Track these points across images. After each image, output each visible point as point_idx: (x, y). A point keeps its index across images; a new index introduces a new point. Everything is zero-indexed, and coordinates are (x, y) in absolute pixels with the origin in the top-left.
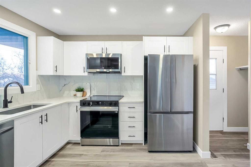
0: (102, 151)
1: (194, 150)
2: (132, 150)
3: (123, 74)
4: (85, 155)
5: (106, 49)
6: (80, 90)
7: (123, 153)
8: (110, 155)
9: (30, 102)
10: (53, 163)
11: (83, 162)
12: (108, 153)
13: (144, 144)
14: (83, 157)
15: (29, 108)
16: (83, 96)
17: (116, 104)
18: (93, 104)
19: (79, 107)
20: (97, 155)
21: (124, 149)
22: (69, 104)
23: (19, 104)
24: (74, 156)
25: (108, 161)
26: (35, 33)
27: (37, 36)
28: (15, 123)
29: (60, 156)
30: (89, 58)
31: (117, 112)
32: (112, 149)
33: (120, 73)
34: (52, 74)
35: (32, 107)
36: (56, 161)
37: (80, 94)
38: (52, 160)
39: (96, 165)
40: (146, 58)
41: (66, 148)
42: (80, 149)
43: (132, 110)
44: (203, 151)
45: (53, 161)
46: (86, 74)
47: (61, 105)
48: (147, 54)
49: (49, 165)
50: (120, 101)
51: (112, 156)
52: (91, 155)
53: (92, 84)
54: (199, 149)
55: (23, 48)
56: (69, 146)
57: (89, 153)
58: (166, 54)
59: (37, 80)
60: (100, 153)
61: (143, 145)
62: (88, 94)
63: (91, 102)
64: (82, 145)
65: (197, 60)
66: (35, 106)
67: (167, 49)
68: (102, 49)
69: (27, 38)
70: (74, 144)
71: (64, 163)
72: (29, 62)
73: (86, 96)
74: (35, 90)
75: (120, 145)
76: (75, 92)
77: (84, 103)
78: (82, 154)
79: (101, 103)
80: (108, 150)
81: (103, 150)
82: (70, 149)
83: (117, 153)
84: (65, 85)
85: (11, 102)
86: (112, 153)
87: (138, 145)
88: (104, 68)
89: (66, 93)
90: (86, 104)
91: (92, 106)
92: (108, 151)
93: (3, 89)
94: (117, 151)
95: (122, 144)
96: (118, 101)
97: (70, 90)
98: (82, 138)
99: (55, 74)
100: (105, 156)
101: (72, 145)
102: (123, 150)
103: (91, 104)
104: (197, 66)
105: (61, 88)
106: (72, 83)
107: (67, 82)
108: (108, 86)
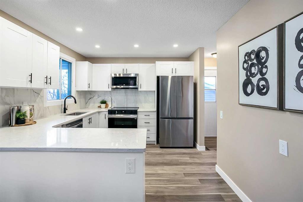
1: (194, 146)
3: (139, 90)
6: (104, 102)
13: (157, 144)
16: (106, 108)
17: (135, 112)
19: (107, 115)
26: (75, 59)
27: (77, 61)
30: (113, 77)
31: (136, 119)
33: (137, 88)
34: (87, 90)
37: (103, 106)
40: (158, 78)
43: (147, 117)
44: (200, 146)
46: (110, 89)
48: (158, 75)
53: (113, 98)
54: (198, 145)
58: (173, 75)
61: (155, 145)
62: (110, 106)
63: (116, 111)
65: (196, 80)
67: (174, 71)
68: (123, 70)
69: (71, 63)
76: (100, 104)
77: (111, 112)
79: (124, 112)
84: (90, 98)
85: (67, 109)
87: (152, 145)
88: (124, 85)
89: (91, 105)
90: (113, 113)
91: (117, 114)
96: (137, 110)
97: (94, 103)
99: (89, 90)
103: (116, 112)
104: (197, 83)
105: (87, 101)
106: (96, 97)
107: (92, 96)
108: (126, 100)
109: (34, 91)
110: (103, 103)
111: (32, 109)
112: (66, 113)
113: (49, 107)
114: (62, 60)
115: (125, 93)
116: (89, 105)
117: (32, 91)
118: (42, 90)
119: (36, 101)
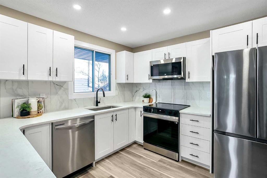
0: (159, 161)
2: (193, 172)
3: (187, 80)
4: (144, 158)
5: (169, 54)
6: (147, 96)
7: (180, 172)
8: (166, 169)
9: (111, 103)
10: (120, 155)
11: (140, 164)
12: (165, 165)
13: (212, 173)
14: (142, 159)
15: (110, 107)
16: (149, 103)
18: (153, 111)
19: (143, 112)
20: (154, 162)
21: (184, 168)
22: (135, 108)
23: (105, 104)
24: (136, 156)
25: (161, 173)
26: (115, 51)
27: (116, 52)
28: (95, 117)
29: (126, 151)
30: (152, 65)
31: (177, 123)
32: (170, 162)
33: (184, 79)
34: (124, 82)
35: (111, 107)
36: (123, 155)
37: (146, 100)
38: (121, 152)
39: (150, 172)
41: (132, 147)
42: (142, 152)
45: (121, 154)
46: (151, 81)
47: (128, 109)
49: (118, 156)
50: (180, 111)
51: (168, 170)
52: (148, 160)
53: (158, 91)
55: (108, 62)
56: (135, 146)
57: (147, 158)
59: (116, 87)
60: (157, 161)
61: (209, 173)
62: (154, 101)
63: (152, 109)
64: (145, 149)
66: (113, 107)
67: (252, 40)
68: (165, 55)
69: (110, 55)
70: (139, 145)
71: (127, 158)
72: (111, 73)
73: (152, 102)
74: (114, 95)
75: (180, 161)
77: (147, 109)
78: (142, 157)
79: (161, 111)
80: (166, 162)
81: (161, 160)
82: (135, 148)
83: (174, 169)
84: (136, 91)
85: (99, 102)
86: (168, 167)
87: (203, 170)
88: (166, 74)
89: (137, 98)
92: (164, 163)
93: (96, 93)
94: (174, 167)
95: (182, 161)
96: (178, 111)
97: (139, 96)
98: (145, 142)
99: (127, 82)
100: (161, 167)
101: (137, 145)
102: (181, 168)
105: (133, 94)
106: (141, 90)
107: (138, 89)
108: (173, 94)
109: (54, 84)
110: (146, 98)
111: (42, 101)
112: (98, 106)
113: (76, 99)
114: (96, 52)
115: (172, 85)
116: (135, 99)
117: (52, 83)
118: (66, 82)
119: (58, 93)
